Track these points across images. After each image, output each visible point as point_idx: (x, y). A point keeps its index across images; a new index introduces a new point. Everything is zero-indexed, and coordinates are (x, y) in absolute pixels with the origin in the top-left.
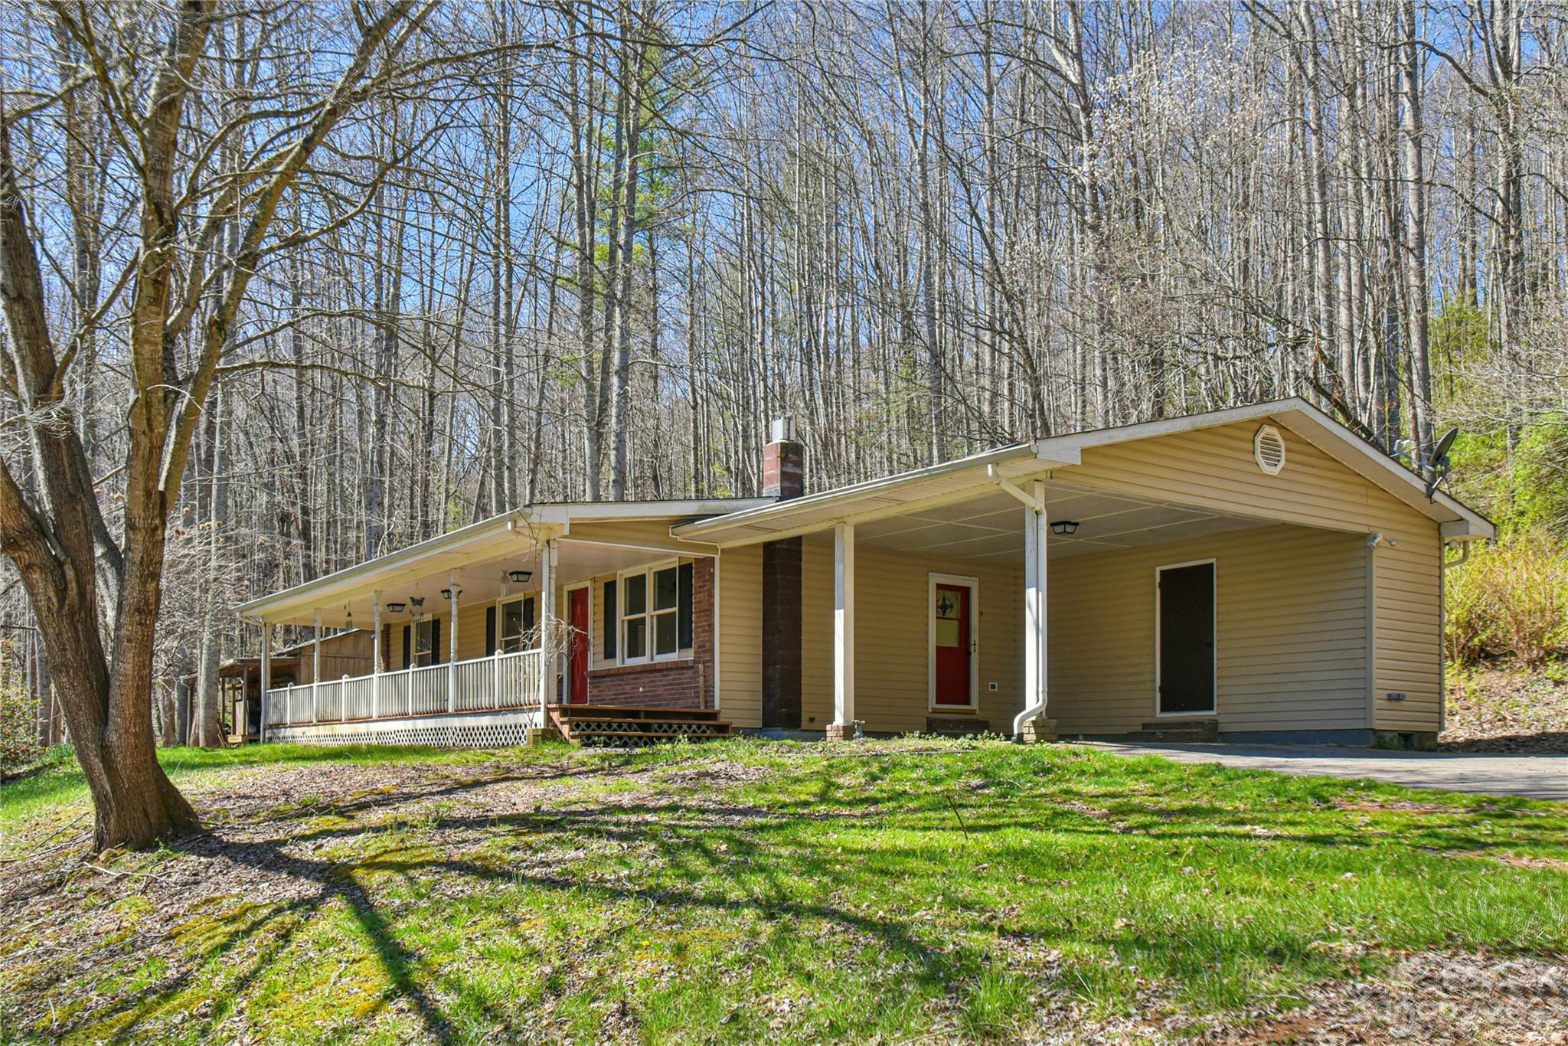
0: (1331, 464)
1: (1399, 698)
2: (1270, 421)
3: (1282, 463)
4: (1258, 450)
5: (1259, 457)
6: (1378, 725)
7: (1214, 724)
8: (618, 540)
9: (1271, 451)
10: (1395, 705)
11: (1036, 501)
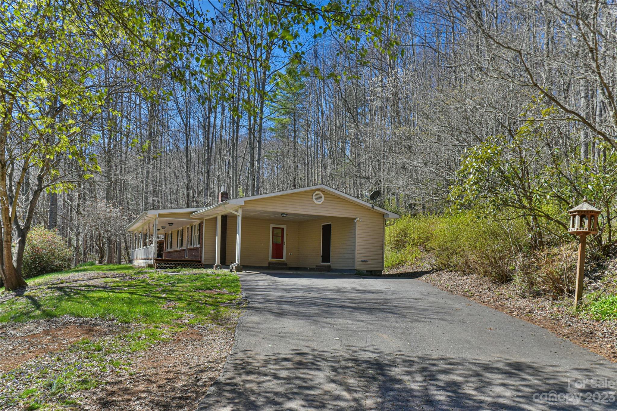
0: (341, 200)
1: (365, 261)
2: (319, 190)
3: (323, 200)
4: (314, 198)
5: (314, 199)
6: (357, 268)
7: (330, 266)
8: (176, 218)
9: (318, 198)
10: (364, 263)
11: (240, 214)
